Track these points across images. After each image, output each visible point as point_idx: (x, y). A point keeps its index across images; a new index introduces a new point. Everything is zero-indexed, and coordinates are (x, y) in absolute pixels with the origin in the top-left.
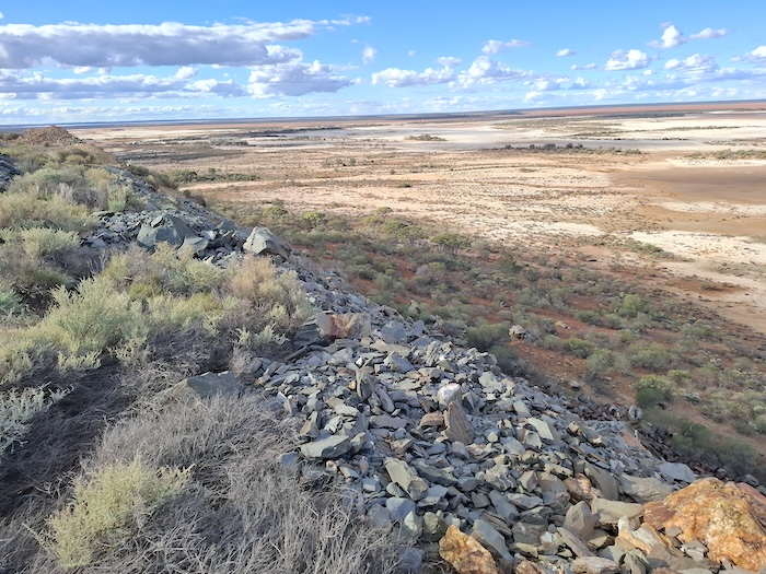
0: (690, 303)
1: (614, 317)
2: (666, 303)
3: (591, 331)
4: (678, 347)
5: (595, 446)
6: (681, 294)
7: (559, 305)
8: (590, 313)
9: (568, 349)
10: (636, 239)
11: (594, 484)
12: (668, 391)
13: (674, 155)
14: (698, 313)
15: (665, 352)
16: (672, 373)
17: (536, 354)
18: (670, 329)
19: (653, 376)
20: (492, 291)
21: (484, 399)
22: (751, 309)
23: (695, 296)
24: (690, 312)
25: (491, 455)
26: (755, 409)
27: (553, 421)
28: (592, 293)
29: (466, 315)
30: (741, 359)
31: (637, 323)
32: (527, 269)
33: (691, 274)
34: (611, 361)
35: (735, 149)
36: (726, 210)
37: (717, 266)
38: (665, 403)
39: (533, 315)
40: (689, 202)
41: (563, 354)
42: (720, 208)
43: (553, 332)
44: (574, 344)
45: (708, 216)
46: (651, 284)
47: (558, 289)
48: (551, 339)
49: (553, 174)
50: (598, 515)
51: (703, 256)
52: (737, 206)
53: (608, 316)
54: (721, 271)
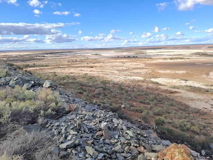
0: (167, 97)
1: (148, 101)
2: (161, 97)
3: (142, 105)
4: (165, 108)
5: (145, 137)
6: (164, 94)
7: (134, 98)
8: (142, 100)
9: (137, 111)
10: (152, 80)
11: (145, 148)
12: (163, 121)
13: (160, 59)
14: (169, 99)
15: (162, 110)
16: (164, 115)
17: (129, 112)
18: (162, 104)
19: (159, 117)
20: (116, 95)
21: (114, 126)
22: (182, 97)
23: (168, 95)
24: (167, 99)
25: (116, 143)
26: (185, 124)
27: (133, 131)
28: (142, 95)
29: (109, 103)
30: (180, 111)
31: (154, 102)
32: (125, 89)
33: (166, 89)
34: (148, 113)
35: (174, 57)
36: (173, 72)
37: (172, 87)
38: (163, 124)
39: (127, 102)
40: (164, 70)
41: (136, 112)
43: (133, 106)
44: (138, 109)
45: (169, 74)
46: (157, 92)
47: (133, 94)
48: (132, 108)
49: (130, 64)
50: (146, 157)
51: (169, 84)
52: (176, 71)
53: (147, 101)
54: (174, 88)
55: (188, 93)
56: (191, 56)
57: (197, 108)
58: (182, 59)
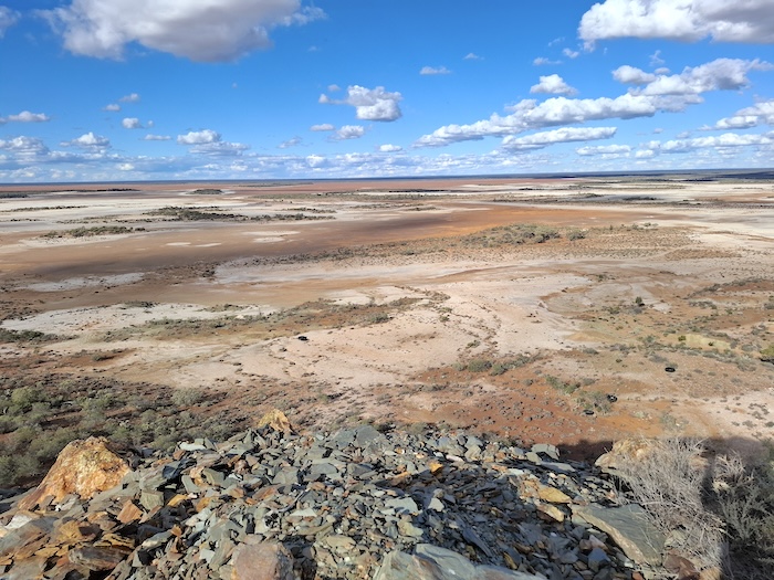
0: (87, 378)
1: (5, 418)
2: (63, 385)
4: (86, 424)
6: (76, 372)
10: (9, 329)
13: (29, 236)
14: (98, 386)
18: (73, 411)
22: (143, 366)
23: (90, 369)
30: (146, 413)
33: (79, 351)
34: (13, 469)
35: (89, 226)
36: (96, 283)
37: (102, 336)
40: (57, 281)
42: (90, 282)
45: (81, 291)
46: (41, 371)
51: (86, 331)
52: (106, 278)
54: (107, 340)
55: (162, 344)
56: (148, 221)
57: (196, 385)
58: (117, 232)
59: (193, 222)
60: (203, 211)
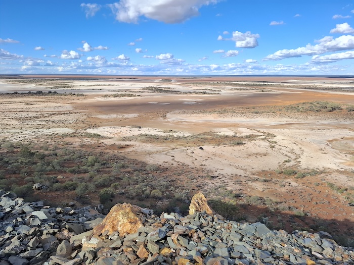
0: (115, 155)
1: (85, 167)
2: (106, 157)
3: (75, 177)
4: (113, 174)
5: (71, 215)
6: (111, 152)
7: (58, 168)
8: (74, 168)
9: (66, 188)
10: (89, 132)
11: (70, 230)
12: (112, 193)
13: (98, 96)
14: (118, 158)
15: (108, 177)
16: (113, 185)
17: (49, 195)
18: (109, 167)
19: (105, 189)
20: (19, 168)
21: (4, 212)
22: (136, 152)
23: (116, 151)
24: (116, 159)
25: (8, 239)
26: (143, 190)
27: (47, 210)
28: (73, 159)
30: (136, 172)
31: (95, 168)
32: (38, 153)
33: (113, 144)
34: (87, 187)
35: (120, 93)
36: (121, 117)
37: (122, 138)
38: (112, 199)
39: (45, 176)
40: (107, 115)
41: (64, 191)
42: (119, 116)
43: (57, 182)
44: (68, 184)
45: (115, 119)
46: (99, 150)
47: (56, 160)
48: (56, 185)
51: (116, 136)
52: (125, 115)
53: (82, 168)
54: (123, 140)
55: (144, 144)
56: (142, 92)
57: (156, 163)
58: (130, 96)
59: (159, 94)
60: (163, 89)
